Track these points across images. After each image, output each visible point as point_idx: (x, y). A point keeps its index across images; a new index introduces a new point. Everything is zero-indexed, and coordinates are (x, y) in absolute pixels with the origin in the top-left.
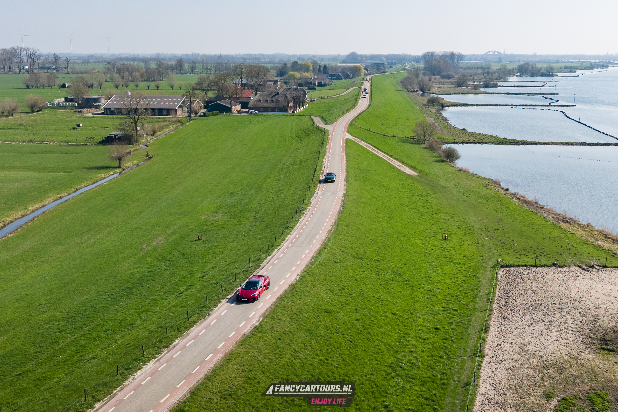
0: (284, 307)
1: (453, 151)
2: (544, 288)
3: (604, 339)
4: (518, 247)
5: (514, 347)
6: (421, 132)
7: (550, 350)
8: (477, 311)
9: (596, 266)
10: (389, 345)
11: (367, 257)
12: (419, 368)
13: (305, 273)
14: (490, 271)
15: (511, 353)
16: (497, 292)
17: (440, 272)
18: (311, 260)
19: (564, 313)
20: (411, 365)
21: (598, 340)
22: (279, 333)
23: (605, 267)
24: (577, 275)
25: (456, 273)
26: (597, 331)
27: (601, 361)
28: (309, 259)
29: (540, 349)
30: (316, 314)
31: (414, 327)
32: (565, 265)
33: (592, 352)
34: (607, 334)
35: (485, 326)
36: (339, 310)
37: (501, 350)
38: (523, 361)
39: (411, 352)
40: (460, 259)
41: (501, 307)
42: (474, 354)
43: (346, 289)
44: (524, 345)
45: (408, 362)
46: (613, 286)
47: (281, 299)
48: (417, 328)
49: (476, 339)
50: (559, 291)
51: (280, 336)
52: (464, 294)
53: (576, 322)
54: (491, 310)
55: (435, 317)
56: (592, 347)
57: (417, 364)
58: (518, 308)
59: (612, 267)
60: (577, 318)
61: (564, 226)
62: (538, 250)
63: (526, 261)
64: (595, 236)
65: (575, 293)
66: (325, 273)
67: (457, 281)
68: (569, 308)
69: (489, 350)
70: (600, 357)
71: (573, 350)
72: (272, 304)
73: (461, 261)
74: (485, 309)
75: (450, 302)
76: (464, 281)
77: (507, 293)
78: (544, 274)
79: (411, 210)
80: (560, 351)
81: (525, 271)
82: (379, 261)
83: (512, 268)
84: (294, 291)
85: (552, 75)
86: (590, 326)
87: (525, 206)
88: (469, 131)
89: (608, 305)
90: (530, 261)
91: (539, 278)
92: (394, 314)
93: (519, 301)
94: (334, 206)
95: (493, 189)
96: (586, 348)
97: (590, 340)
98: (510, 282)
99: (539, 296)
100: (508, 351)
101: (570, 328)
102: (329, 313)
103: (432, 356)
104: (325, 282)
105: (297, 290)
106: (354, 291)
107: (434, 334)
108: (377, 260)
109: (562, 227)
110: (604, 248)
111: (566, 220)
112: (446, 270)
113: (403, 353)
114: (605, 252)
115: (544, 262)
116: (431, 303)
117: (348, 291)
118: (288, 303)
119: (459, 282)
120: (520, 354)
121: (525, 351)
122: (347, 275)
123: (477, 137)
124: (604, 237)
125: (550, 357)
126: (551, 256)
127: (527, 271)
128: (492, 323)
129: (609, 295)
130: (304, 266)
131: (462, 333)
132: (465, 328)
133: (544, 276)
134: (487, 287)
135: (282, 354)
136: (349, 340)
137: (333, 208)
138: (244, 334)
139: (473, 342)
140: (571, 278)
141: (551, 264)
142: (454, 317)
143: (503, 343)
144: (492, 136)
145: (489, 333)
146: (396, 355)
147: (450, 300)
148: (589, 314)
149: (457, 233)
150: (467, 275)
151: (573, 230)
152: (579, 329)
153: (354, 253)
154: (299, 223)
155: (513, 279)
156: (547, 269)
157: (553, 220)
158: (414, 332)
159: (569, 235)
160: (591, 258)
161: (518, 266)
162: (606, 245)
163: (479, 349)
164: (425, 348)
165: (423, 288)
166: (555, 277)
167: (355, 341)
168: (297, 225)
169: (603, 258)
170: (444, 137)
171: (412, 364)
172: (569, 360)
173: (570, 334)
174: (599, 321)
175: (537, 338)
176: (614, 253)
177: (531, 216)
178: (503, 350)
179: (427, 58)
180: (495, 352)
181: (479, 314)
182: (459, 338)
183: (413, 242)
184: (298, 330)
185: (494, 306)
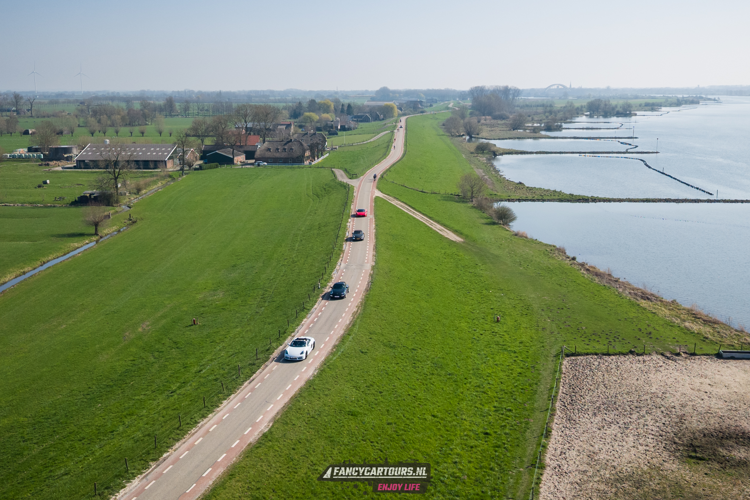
0: (299, 409)
1: (507, 211)
2: (619, 381)
3: (691, 444)
4: (586, 331)
5: (581, 456)
6: (468, 187)
7: (625, 458)
8: (536, 411)
9: (683, 354)
10: (428, 455)
11: (401, 345)
12: (464, 483)
13: (325, 366)
14: (552, 361)
15: (577, 463)
16: (561, 388)
17: (491, 362)
18: (332, 349)
19: (643, 413)
20: (455, 479)
21: (684, 446)
22: (294, 441)
23: (694, 354)
24: (659, 365)
25: (510, 364)
26: (683, 435)
27: (687, 472)
28: (329, 348)
29: (613, 458)
30: (338, 417)
31: (458, 432)
32: (644, 353)
33: (677, 461)
34: (696, 439)
35: (546, 430)
36: (367, 412)
37: (566, 459)
38: (592, 473)
39: (455, 463)
40: (515, 347)
41: (565, 406)
42: (532, 465)
43: (375, 386)
44: (594, 453)
45: (451, 476)
46: (704, 378)
47: (296, 399)
48: (462, 434)
49: (535, 446)
50: (636, 385)
51: (295, 445)
52: (520, 390)
53: (657, 424)
54: (553, 410)
55: (485, 419)
56: (677, 454)
57: (462, 477)
58: (586, 407)
59: (702, 355)
60: (658, 419)
61: (644, 303)
62: (611, 334)
63: (597, 348)
64: (682, 316)
65: (657, 387)
66: (349, 366)
67: (512, 374)
68: (649, 407)
69: (551, 459)
70: (687, 468)
71: (654, 459)
72: (284, 405)
73: (517, 349)
74: (546, 408)
75: (502, 400)
76: (520, 373)
77: (573, 389)
78: (619, 364)
79: (455, 285)
80: (638, 460)
81: (594, 361)
82: (415, 350)
83: (580, 357)
84: (311, 389)
85: (629, 115)
86: (674, 429)
87: (596, 279)
88: (527, 185)
89: (696, 402)
90: (601, 347)
91: (612, 369)
92: (433, 416)
93: (588, 398)
94: (360, 282)
95: (556, 258)
96: (670, 456)
97: (674, 446)
98: (577, 374)
99: (613, 392)
100: (574, 460)
101: (650, 431)
102: (355, 415)
103: (481, 468)
104: (349, 377)
105: (315, 387)
106: (385, 388)
107: (483, 440)
108: (413, 349)
109: (641, 305)
110: (692, 331)
111: (646, 297)
112: (499, 361)
113: (446, 465)
114: (694, 336)
115: (618, 349)
116: (479, 402)
117: (378, 388)
118: (303, 403)
119: (514, 375)
120: (588, 464)
121: (595, 460)
122: (377, 369)
123: (538, 193)
124: (693, 317)
125: (625, 468)
126: (627, 342)
127: (598, 360)
128: (554, 426)
129: (699, 390)
130: (324, 358)
131: (517, 438)
132: (521, 432)
133: (618, 366)
134: (549, 381)
135: (297, 467)
136: (379, 450)
137: (359, 284)
138: (250, 444)
139: (532, 450)
140: (652, 368)
141: (627, 351)
142: (508, 419)
143: (568, 450)
144: (555, 191)
145: (550, 438)
146: (436, 467)
147: (503, 398)
148: (674, 413)
149: (512, 313)
150: (524, 366)
151: (655, 308)
152: (661, 432)
153: (385, 341)
154: (317, 304)
155: (581, 370)
156: (622, 358)
157: (629, 296)
158: (459, 438)
159: (650, 315)
160: (676, 344)
161: (587, 354)
162: (695, 327)
163: (539, 458)
164: (472, 458)
165: (470, 382)
166: (632, 367)
167: (386, 451)
168: (315, 306)
169: (692, 343)
170: (496, 193)
171: (456, 477)
172: (649, 471)
173: (650, 439)
174: (686, 422)
175: (610, 444)
176: (705, 338)
177: (603, 292)
178: (567, 460)
179: (476, 94)
180: (558, 463)
181: (538, 415)
182: (513, 445)
183: (458, 325)
184: (317, 437)
185: (557, 405)
